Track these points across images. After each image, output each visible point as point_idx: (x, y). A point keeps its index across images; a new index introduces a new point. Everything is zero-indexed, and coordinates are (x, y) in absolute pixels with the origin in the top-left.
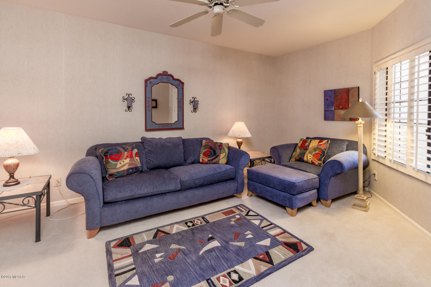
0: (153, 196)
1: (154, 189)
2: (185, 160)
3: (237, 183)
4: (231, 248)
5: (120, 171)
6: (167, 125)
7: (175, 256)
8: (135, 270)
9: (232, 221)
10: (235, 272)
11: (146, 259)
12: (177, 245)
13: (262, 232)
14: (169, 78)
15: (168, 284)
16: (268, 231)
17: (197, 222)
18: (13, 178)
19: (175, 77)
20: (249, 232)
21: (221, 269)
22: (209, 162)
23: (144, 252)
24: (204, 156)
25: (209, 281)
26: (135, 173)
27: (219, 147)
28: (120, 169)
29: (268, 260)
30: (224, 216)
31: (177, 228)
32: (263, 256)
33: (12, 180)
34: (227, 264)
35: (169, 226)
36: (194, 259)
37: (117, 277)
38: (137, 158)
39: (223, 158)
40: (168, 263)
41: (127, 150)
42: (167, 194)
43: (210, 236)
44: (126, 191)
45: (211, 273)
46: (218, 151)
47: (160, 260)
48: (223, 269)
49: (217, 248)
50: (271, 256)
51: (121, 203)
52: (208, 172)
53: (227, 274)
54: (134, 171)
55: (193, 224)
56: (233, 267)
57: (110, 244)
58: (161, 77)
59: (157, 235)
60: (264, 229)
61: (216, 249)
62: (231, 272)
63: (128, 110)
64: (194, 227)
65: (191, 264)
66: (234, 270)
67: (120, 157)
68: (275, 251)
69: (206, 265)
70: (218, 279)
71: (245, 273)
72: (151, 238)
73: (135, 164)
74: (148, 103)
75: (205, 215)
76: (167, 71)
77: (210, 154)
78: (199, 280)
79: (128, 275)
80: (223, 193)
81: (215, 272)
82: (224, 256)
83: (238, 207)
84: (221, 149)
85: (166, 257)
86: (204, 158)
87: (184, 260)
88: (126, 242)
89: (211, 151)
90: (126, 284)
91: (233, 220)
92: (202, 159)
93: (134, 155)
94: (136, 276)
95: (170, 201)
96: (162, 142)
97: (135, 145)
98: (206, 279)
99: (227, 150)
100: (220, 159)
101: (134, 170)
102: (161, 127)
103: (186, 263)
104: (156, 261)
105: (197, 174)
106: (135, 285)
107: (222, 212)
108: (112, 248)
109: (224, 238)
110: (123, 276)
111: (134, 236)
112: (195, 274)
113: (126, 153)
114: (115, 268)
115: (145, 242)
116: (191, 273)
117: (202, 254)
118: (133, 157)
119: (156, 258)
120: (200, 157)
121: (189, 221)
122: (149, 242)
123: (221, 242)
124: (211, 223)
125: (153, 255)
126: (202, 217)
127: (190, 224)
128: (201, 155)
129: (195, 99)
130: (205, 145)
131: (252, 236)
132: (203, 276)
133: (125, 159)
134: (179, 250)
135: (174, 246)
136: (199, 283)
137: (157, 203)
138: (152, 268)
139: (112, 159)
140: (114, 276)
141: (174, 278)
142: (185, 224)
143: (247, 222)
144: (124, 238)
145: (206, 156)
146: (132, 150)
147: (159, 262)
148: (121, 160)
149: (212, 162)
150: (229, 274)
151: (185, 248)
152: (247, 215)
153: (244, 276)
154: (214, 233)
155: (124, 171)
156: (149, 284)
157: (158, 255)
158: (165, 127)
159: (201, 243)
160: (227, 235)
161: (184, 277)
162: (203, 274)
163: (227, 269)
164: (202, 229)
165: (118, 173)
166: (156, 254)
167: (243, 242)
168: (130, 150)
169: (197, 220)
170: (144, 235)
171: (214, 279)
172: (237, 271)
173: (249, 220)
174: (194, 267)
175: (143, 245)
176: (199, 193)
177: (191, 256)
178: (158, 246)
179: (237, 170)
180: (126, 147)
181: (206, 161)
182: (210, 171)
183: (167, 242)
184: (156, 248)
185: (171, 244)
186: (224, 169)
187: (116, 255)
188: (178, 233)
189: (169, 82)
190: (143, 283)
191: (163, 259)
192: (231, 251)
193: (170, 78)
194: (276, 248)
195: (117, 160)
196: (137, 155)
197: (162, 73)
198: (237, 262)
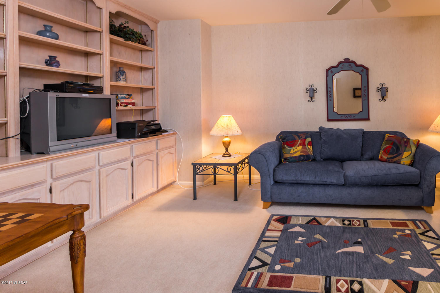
0: (316, 185)
1: (315, 178)
2: (362, 155)
3: (422, 191)
4: (374, 260)
5: (292, 157)
6: (349, 115)
7: (313, 245)
8: (277, 243)
9: (396, 234)
10: (360, 283)
11: (289, 238)
12: (321, 237)
13: (427, 259)
14: (350, 65)
15: (293, 263)
16: (437, 261)
17: (355, 223)
18: (228, 152)
19: (358, 63)
20: (409, 253)
21: (347, 274)
22: (388, 160)
23: (291, 231)
24: (384, 153)
25: (328, 278)
26: (306, 160)
27: (405, 144)
28: (292, 155)
29: (410, 291)
30: (391, 227)
31: (332, 222)
32: (407, 283)
33: (227, 153)
34: (357, 272)
35: (325, 218)
36: (328, 254)
37: (263, 242)
38: (309, 147)
39: (406, 157)
40: (304, 248)
41: (301, 138)
42: (330, 186)
43: (360, 240)
44: (291, 174)
45: (334, 273)
46: (402, 148)
47: (299, 243)
48: (349, 275)
49: (358, 253)
50: (418, 288)
51: (287, 185)
52: (379, 171)
53: (351, 281)
54: (304, 158)
55: (350, 223)
56: (361, 278)
57: (273, 217)
58: (342, 65)
59: (310, 222)
60: (434, 256)
61: (356, 255)
62: (355, 281)
63: (311, 100)
64: (349, 226)
65: (322, 257)
66: (361, 281)
67: (294, 144)
68: (429, 285)
69: (335, 263)
70: (338, 281)
71: (370, 288)
72: (304, 223)
73: (307, 152)
74: (329, 93)
75: (369, 219)
76: (349, 58)
77: (391, 151)
78: (320, 273)
79: (270, 244)
80: (400, 200)
81: (339, 273)
82: (360, 264)
83: (418, 222)
84: (406, 146)
85: (305, 242)
86: (384, 155)
87: (318, 252)
88: (284, 220)
89: (393, 147)
90: (265, 250)
91: (398, 233)
92: (381, 156)
93: (306, 144)
94: (275, 247)
95: (331, 193)
96: (338, 133)
97: (309, 134)
98: (327, 275)
99: (414, 149)
100: (403, 158)
101: (306, 158)
102: (343, 118)
103: (318, 254)
104: (296, 242)
105: (364, 171)
106: (270, 253)
107: (390, 221)
108: (272, 221)
109: (373, 248)
110: (266, 243)
111: (292, 217)
112: (320, 267)
113: (300, 141)
114: (265, 236)
115: (297, 224)
116: (317, 264)
117: (338, 253)
118: (305, 145)
119: (297, 240)
120: (380, 153)
121: (348, 219)
122: (301, 226)
123: (367, 250)
124: (370, 228)
125: (296, 237)
126: (364, 219)
127: (347, 222)
128: (381, 151)
129: (384, 86)
130: (387, 140)
131: (410, 259)
132: (325, 272)
133: (298, 146)
134: (320, 241)
135: (318, 236)
136: (318, 275)
137: (318, 193)
138: (289, 247)
139: (288, 145)
140: (262, 240)
141: (301, 261)
142: (342, 221)
143: (416, 242)
144: (285, 216)
145: (386, 153)
146: (305, 139)
147: (297, 244)
148: (294, 146)
149: (392, 161)
150: (352, 282)
151: (327, 242)
152: (422, 234)
153: (366, 291)
154: (365, 239)
155: (296, 157)
156: (279, 257)
157: (300, 239)
158: (347, 117)
159: (344, 242)
160: (378, 246)
161: (309, 265)
162: (327, 269)
163: (353, 277)
164: (355, 231)
165: (291, 158)
166: (299, 237)
167: (393, 259)
168: (304, 139)
169: (357, 221)
170: (300, 218)
171: (334, 279)
172: (363, 283)
173: (420, 240)
174: (323, 261)
175: (295, 226)
176: (367, 193)
177: (327, 250)
178: (305, 231)
179: (422, 174)
180: (300, 135)
181: (384, 158)
182: (382, 170)
183: (314, 230)
184: (302, 232)
185: (317, 234)
186: (402, 171)
187: (271, 226)
188: (330, 227)
189: (351, 69)
190: (276, 255)
191: (301, 243)
192: (371, 263)
193: (353, 65)
194: (433, 283)
195: (292, 146)
196: (309, 143)
197: (344, 60)
198: (370, 276)
